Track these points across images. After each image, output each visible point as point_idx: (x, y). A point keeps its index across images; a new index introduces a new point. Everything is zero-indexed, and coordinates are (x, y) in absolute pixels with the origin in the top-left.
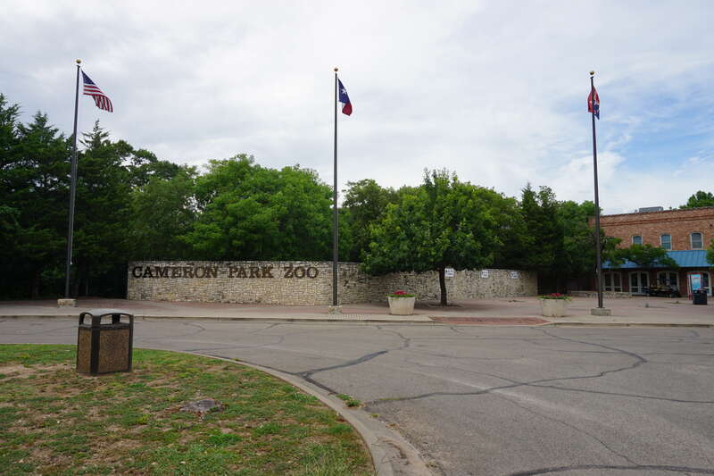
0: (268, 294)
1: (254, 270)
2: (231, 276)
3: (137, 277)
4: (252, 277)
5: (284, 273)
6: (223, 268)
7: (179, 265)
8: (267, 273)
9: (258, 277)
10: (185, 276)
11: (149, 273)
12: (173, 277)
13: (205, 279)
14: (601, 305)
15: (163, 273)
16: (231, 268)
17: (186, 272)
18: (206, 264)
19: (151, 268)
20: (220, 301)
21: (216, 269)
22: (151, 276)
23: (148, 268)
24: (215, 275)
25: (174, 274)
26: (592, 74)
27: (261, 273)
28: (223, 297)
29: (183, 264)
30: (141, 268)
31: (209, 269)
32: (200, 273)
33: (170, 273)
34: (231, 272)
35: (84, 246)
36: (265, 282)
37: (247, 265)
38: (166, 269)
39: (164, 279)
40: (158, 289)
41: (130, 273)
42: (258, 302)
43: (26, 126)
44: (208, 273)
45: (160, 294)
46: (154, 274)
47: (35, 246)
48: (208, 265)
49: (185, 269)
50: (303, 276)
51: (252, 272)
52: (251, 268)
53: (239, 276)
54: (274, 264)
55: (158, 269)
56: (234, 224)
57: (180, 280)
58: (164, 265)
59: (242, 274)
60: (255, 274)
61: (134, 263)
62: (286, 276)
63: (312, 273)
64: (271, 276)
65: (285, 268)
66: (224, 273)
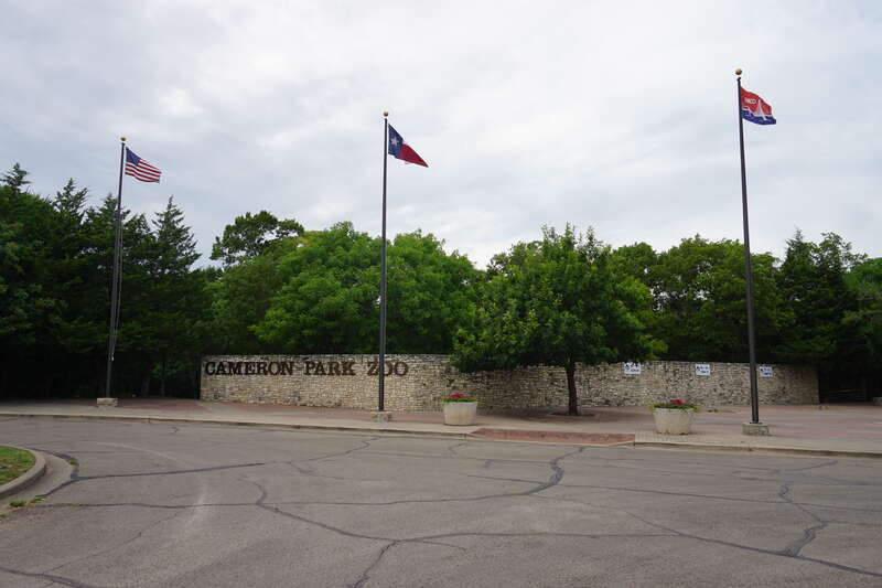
0: (350, 395)
1: (334, 366)
2: (307, 373)
3: (211, 374)
4: (331, 374)
5: (368, 369)
6: (300, 363)
7: (253, 360)
8: (348, 369)
9: (338, 374)
10: (259, 373)
11: (221, 370)
12: (247, 373)
13: (280, 377)
14: (756, 419)
15: (235, 369)
16: (308, 363)
17: (259, 368)
18: (281, 359)
19: (225, 363)
20: (296, 404)
21: (292, 363)
22: (224, 373)
23: (221, 364)
24: (291, 372)
25: (247, 369)
26: (739, 73)
27: (341, 369)
28: (300, 399)
29: (256, 359)
30: (214, 364)
31: (284, 364)
32: (275, 369)
33: (243, 369)
34: (308, 368)
35: (137, 339)
36: (346, 380)
37: (326, 359)
38: (239, 364)
39: (237, 376)
40: (231, 389)
41: (203, 369)
42: (338, 405)
43: (97, 211)
44: (284, 369)
45: (233, 394)
46: (227, 370)
47: (78, 340)
48: (283, 360)
49: (259, 363)
50: (390, 373)
51: (331, 369)
52: (330, 364)
53: (316, 373)
54: (356, 359)
55: (231, 364)
56: (305, 310)
57: (253, 377)
58: (237, 359)
59: (320, 370)
60: (335, 370)
61: (208, 357)
62: (370, 373)
63: (401, 369)
64: (352, 374)
65: (369, 363)
66: (300, 369)
